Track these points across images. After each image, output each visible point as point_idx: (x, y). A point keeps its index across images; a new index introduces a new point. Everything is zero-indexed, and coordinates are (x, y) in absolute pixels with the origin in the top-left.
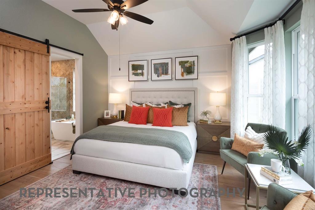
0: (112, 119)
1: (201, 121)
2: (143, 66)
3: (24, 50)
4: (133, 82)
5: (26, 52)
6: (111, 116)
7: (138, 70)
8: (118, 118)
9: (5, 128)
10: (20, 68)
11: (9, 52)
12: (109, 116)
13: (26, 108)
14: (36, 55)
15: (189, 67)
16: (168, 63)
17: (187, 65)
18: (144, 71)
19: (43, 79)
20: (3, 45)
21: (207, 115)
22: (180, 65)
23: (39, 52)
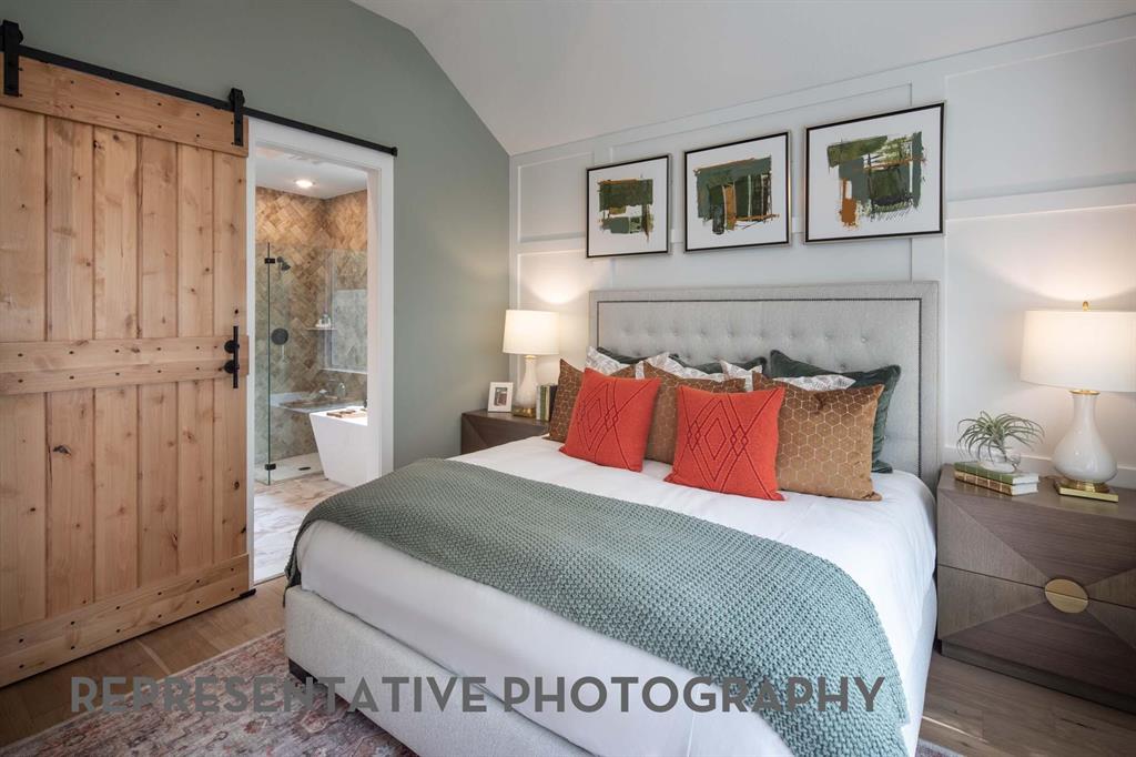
0: (517, 420)
1: (966, 476)
2: (648, 184)
3: (138, 135)
4: (607, 261)
5: (146, 142)
6: (514, 407)
7: (628, 207)
8: (538, 418)
9: (52, 448)
10: (118, 205)
11: (72, 144)
12: (507, 407)
13: (140, 367)
14: (187, 155)
15: (888, 168)
16: (767, 162)
17: (877, 160)
18: (652, 209)
19: (219, 252)
20: (46, 116)
21: (1008, 440)
22: (832, 163)
23: (201, 142)
